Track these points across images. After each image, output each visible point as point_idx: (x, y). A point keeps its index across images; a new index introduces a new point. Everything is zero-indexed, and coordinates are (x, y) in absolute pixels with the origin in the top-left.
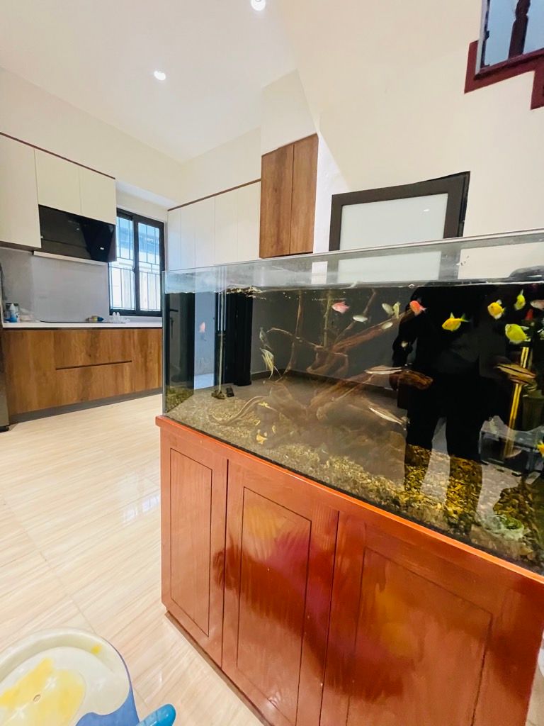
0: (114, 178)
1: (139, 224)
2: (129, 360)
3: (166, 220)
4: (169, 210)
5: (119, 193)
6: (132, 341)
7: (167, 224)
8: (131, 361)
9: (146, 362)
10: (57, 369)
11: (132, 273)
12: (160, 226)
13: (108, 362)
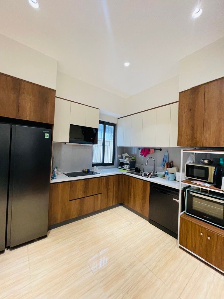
0: (99, 109)
1: (106, 125)
2: (100, 193)
3: (117, 123)
4: (118, 119)
5: (101, 114)
6: (102, 183)
7: (117, 124)
8: (101, 193)
9: (108, 193)
10: (70, 201)
11: (102, 147)
12: (114, 125)
13: (91, 195)
